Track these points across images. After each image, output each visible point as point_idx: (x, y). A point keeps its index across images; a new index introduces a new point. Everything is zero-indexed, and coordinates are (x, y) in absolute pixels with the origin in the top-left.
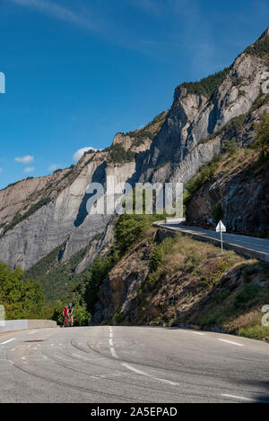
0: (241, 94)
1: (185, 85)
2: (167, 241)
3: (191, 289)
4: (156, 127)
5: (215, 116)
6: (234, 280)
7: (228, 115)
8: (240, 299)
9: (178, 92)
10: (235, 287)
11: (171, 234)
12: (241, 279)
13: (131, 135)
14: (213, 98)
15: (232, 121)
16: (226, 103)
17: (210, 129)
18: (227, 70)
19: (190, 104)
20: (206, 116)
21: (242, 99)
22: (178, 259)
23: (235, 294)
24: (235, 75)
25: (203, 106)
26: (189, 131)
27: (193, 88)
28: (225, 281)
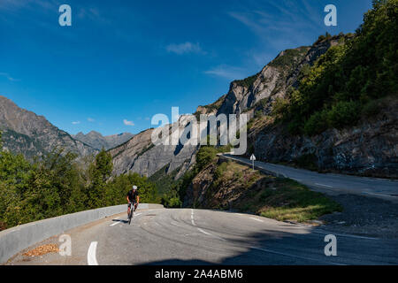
0: (265, 87)
1: (235, 81)
2: (224, 164)
3: (236, 191)
4: (220, 103)
5: (251, 98)
6: (259, 186)
7: (258, 98)
8: (263, 197)
9: (232, 84)
10: (260, 189)
11: (226, 161)
12: (264, 186)
13: (206, 107)
14: (250, 88)
15: (260, 101)
16: (258, 92)
17: (248, 105)
18: (258, 74)
19: (238, 91)
20: (246, 98)
21: (266, 89)
22: (229, 174)
23: (260, 194)
24: (263, 77)
25: (245, 92)
26: (237, 105)
27: (240, 83)
28: (255, 186)
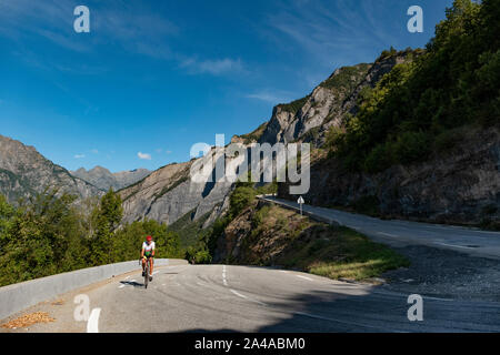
0: (317, 113)
1: (280, 105)
2: (265, 208)
3: (280, 242)
4: (260, 132)
5: (299, 127)
6: (308, 236)
7: (308, 126)
8: (312, 249)
9: (275, 109)
10: (308, 241)
11: (268, 204)
12: (314, 235)
13: (243, 137)
14: (298, 114)
15: (311, 130)
16: (307, 118)
17: (296, 135)
18: (308, 97)
19: (283, 118)
20: (293, 126)
21: (317, 117)
22: (271, 221)
23: (309, 246)
24: (313, 100)
25: (292, 119)
26: (282, 135)
27: (285, 108)
28: (303, 236)
